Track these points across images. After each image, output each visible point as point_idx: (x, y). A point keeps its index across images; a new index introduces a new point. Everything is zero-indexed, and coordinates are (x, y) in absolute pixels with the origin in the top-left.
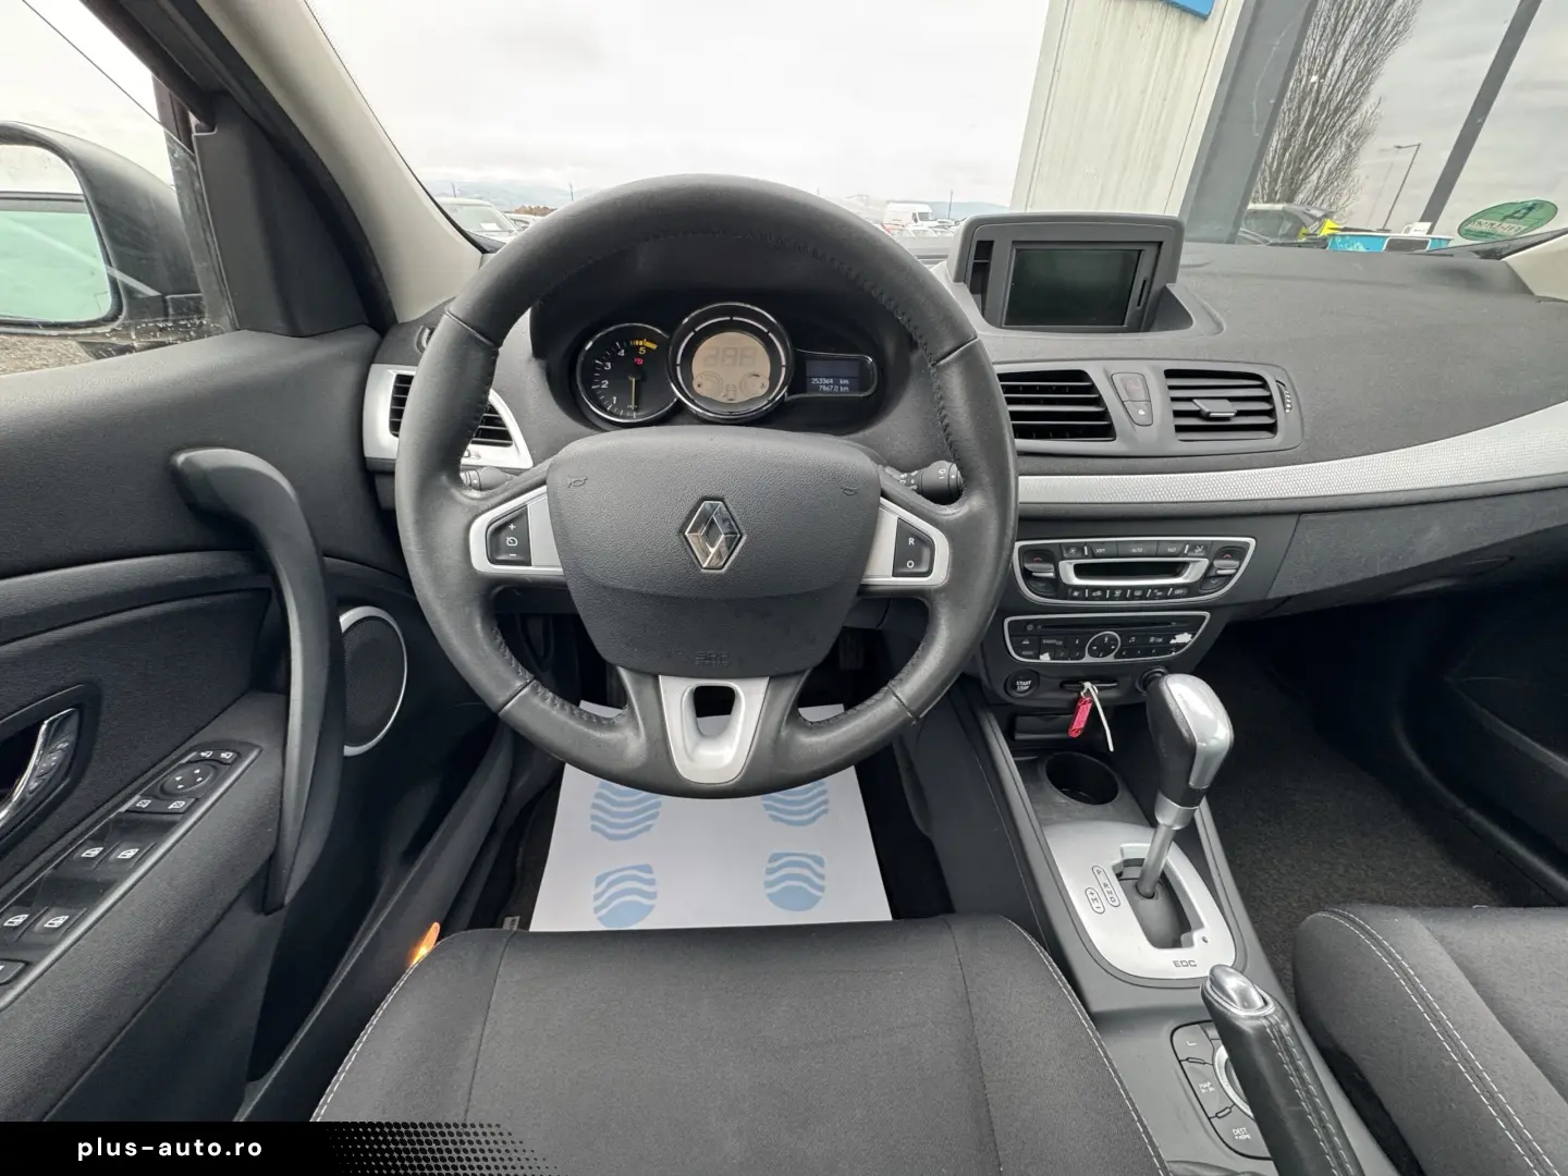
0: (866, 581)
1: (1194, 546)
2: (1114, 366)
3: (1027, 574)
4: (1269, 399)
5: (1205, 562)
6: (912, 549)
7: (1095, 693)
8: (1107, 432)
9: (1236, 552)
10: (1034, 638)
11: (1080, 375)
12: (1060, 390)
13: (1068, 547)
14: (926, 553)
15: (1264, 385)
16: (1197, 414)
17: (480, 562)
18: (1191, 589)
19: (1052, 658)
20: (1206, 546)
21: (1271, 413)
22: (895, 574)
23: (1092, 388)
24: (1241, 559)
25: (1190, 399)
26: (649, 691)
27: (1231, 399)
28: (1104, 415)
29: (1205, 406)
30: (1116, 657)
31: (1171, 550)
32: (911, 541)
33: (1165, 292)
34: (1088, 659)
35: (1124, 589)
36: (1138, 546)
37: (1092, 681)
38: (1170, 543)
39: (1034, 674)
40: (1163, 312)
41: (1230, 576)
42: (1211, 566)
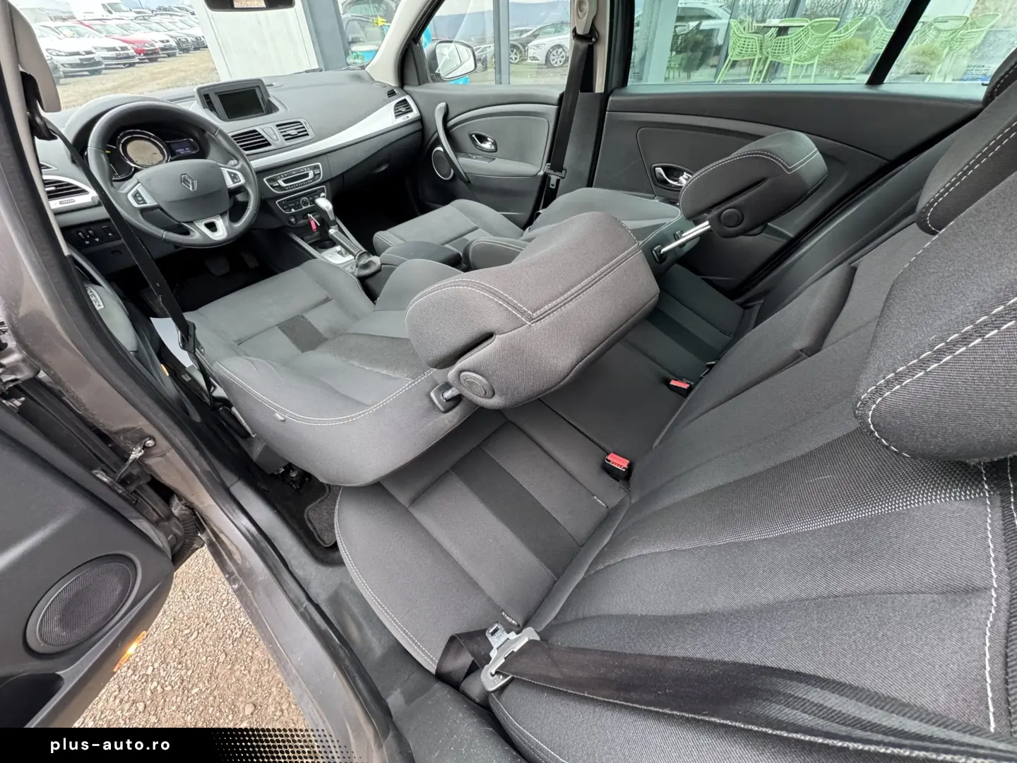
0: (228, 187)
1: (306, 168)
2: (262, 126)
3: (271, 186)
4: (304, 127)
5: (312, 172)
6: (234, 177)
7: (311, 216)
8: (269, 144)
9: (317, 167)
10: (286, 205)
11: (255, 131)
12: (250, 136)
13: (277, 176)
14: (237, 176)
15: (302, 124)
16: (289, 135)
17: (135, 205)
18: (313, 179)
19: (295, 210)
20: (310, 167)
21: (306, 131)
22: (234, 183)
23: (260, 134)
24: (319, 169)
25: (285, 131)
26: (194, 226)
27: (296, 129)
28: (266, 140)
29: (289, 132)
30: (311, 204)
31: (302, 170)
32: (232, 175)
33: (268, 101)
34: (304, 208)
35: (298, 184)
36: (294, 171)
37: (310, 213)
38: (303, 168)
39: (293, 215)
40: (271, 109)
41: (320, 174)
42: (314, 173)
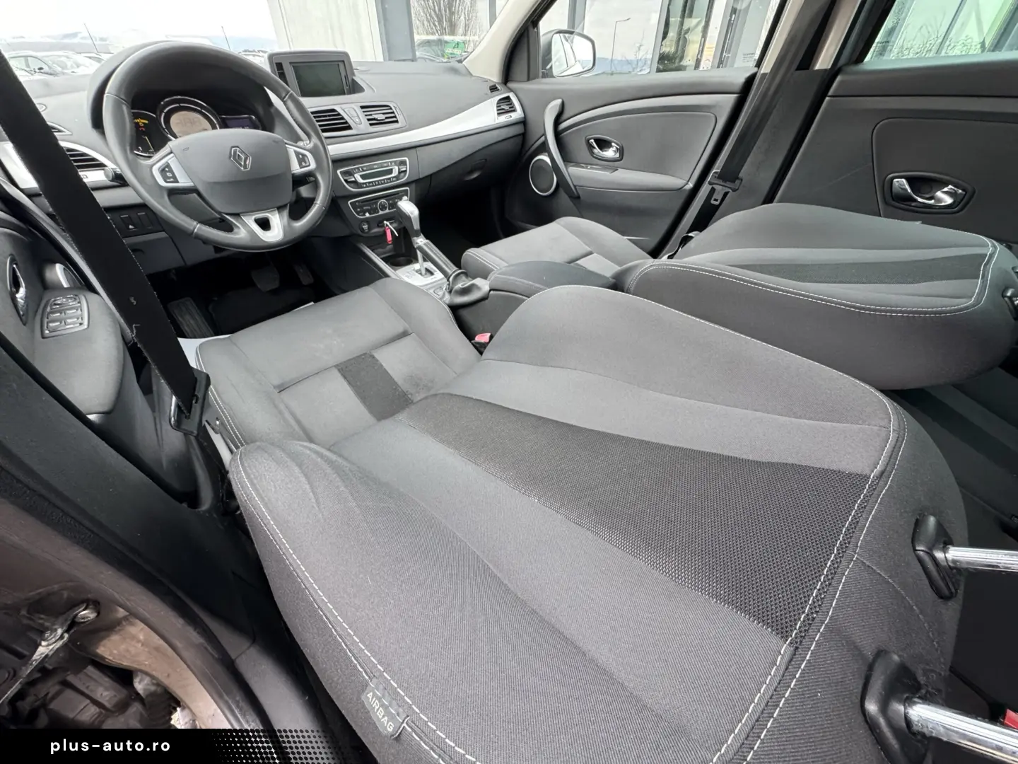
0: (293, 172)
1: (391, 162)
2: (343, 106)
3: (346, 181)
4: (393, 113)
5: (397, 168)
6: (302, 159)
8: (349, 128)
9: (403, 163)
10: (360, 207)
11: (334, 110)
12: (329, 116)
13: (355, 169)
14: (306, 158)
15: (391, 109)
16: (374, 119)
17: (162, 183)
18: (397, 178)
19: (370, 214)
20: (395, 162)
21: (395, 117)
22: (301, 168)
23: (339, 114)
24: (406, 165)
25: (371, 115)
26: (241, 221)
27: (384, 114)
28: (346, 123)
29: (376, 116)
30: (389, 209)
31: (385, 165)
32: (300, 156)
33: (353, 80)
34: (381, 212)
35: (378, 181)
37: (387, 220)
38: (386, 162)
39: (367, 221)
40: (355, 88)
41: (406, 171)
42: (399, 169)
